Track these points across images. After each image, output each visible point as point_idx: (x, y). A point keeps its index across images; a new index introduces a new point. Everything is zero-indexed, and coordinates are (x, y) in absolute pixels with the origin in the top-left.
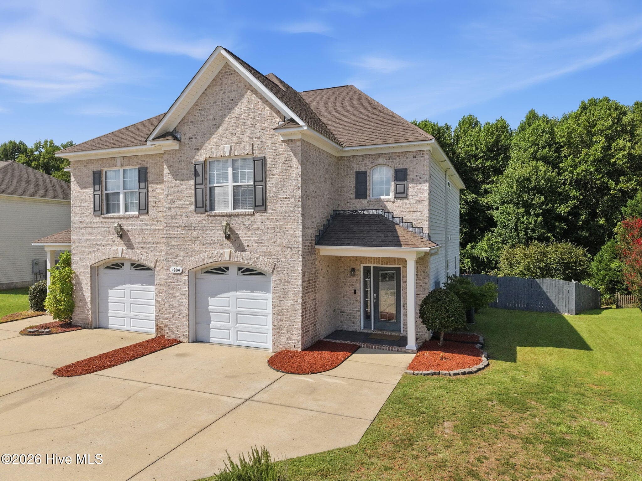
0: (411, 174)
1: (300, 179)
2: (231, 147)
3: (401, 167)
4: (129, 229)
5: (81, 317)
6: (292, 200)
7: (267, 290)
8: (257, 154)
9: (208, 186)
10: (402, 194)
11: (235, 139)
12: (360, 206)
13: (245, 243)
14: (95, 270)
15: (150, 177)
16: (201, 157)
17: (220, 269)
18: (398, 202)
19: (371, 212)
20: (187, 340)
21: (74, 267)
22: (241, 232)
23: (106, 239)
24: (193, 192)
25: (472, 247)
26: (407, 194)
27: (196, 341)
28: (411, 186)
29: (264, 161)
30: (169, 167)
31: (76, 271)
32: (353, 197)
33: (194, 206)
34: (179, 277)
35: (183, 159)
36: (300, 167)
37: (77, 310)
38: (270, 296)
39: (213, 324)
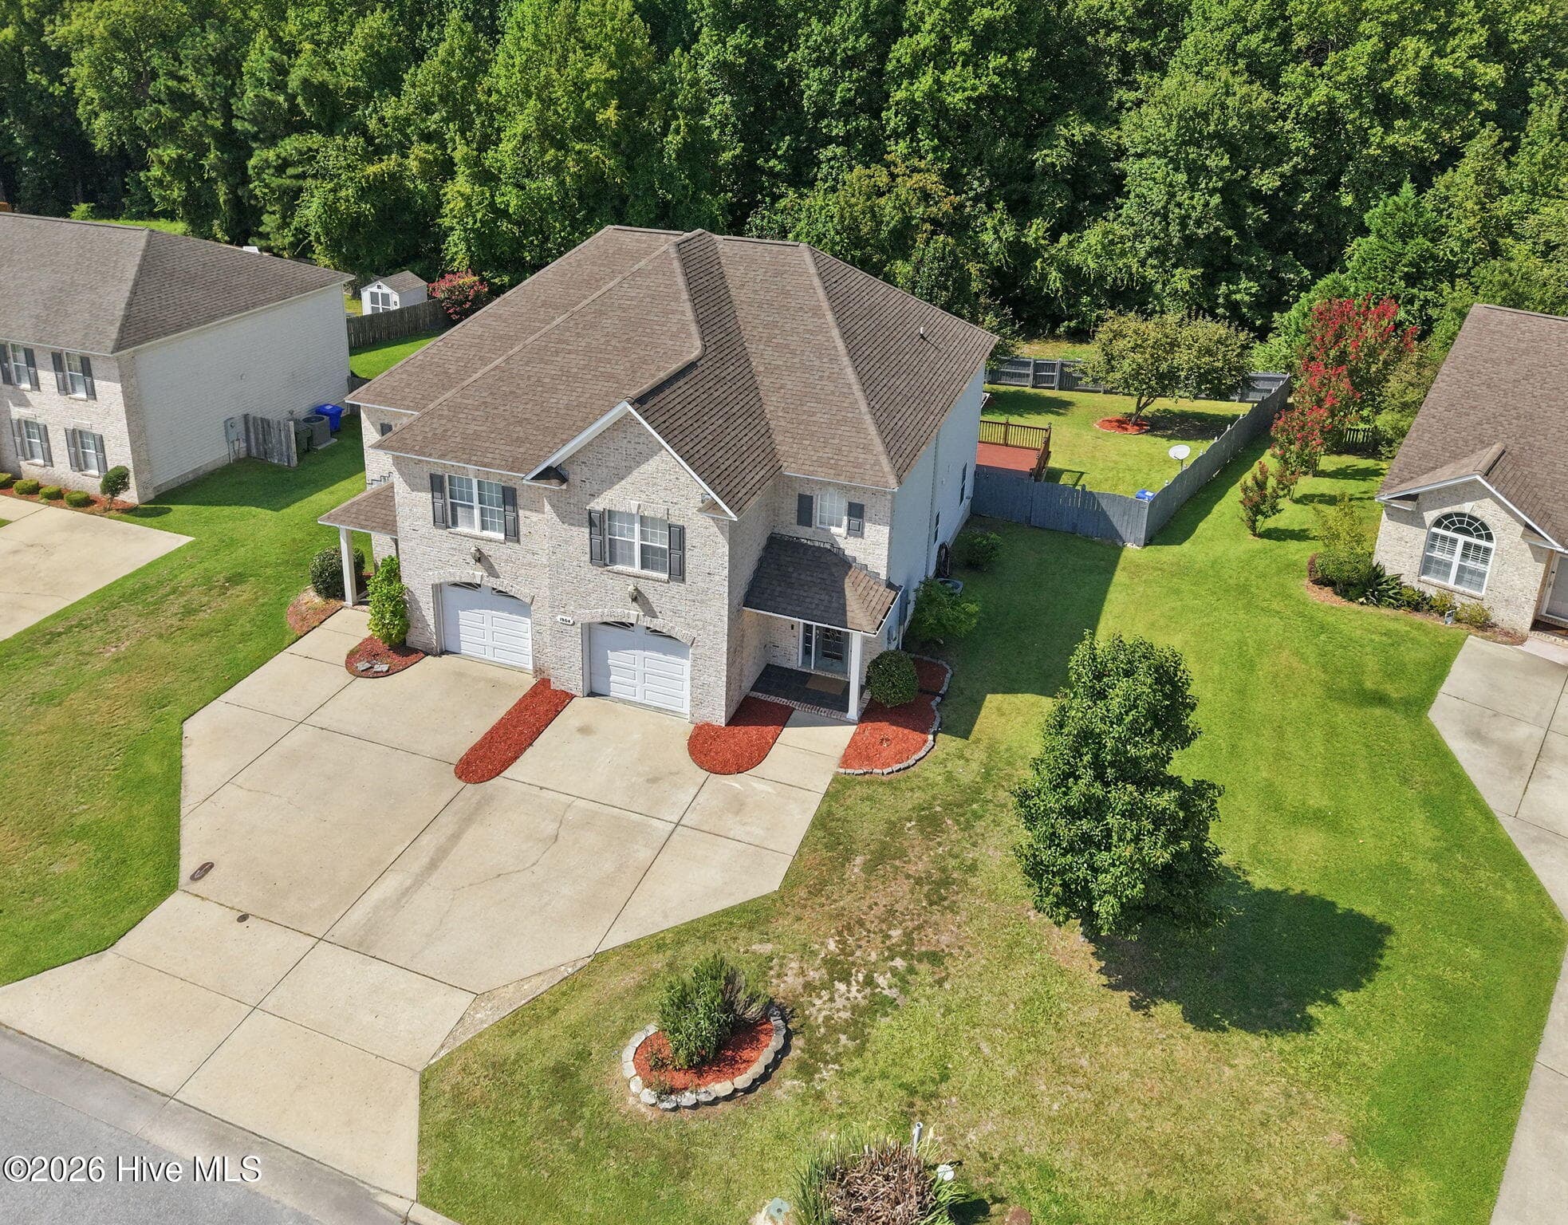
0: (868, 513)
1: (727, 558)
2: (639, 506)
3: (856, 501)
4: (490, 553)
5: (423, 639)
6: (717, 578)
7: (685, 657)
8: (673, 520)
9: (608, 537)
10: (856, 531)
11: (644, 497)
12: (803, 533)
13: (657, 610)
14: (438, 589)
15: (520, 501)
16: (599, 505)
17: (622, 624)
18: (851, 539)
19: (817, 544)
20: (580, 694)
21: (405, 581)
22: (652, 598)
23: (455, 558)
24: (588, 542)
26: (863, 534)
27: (592, 694)
28: (867, 525)
29: (682, 530)
30: (553, 506)
31: (409, 586)
32: (795, 521)
33: (588, 556)
34: (569, 628)
35: (572, 501)
36: (727, 547)
37: (412, 630)
38: (687, 663)
39: (612, 678)
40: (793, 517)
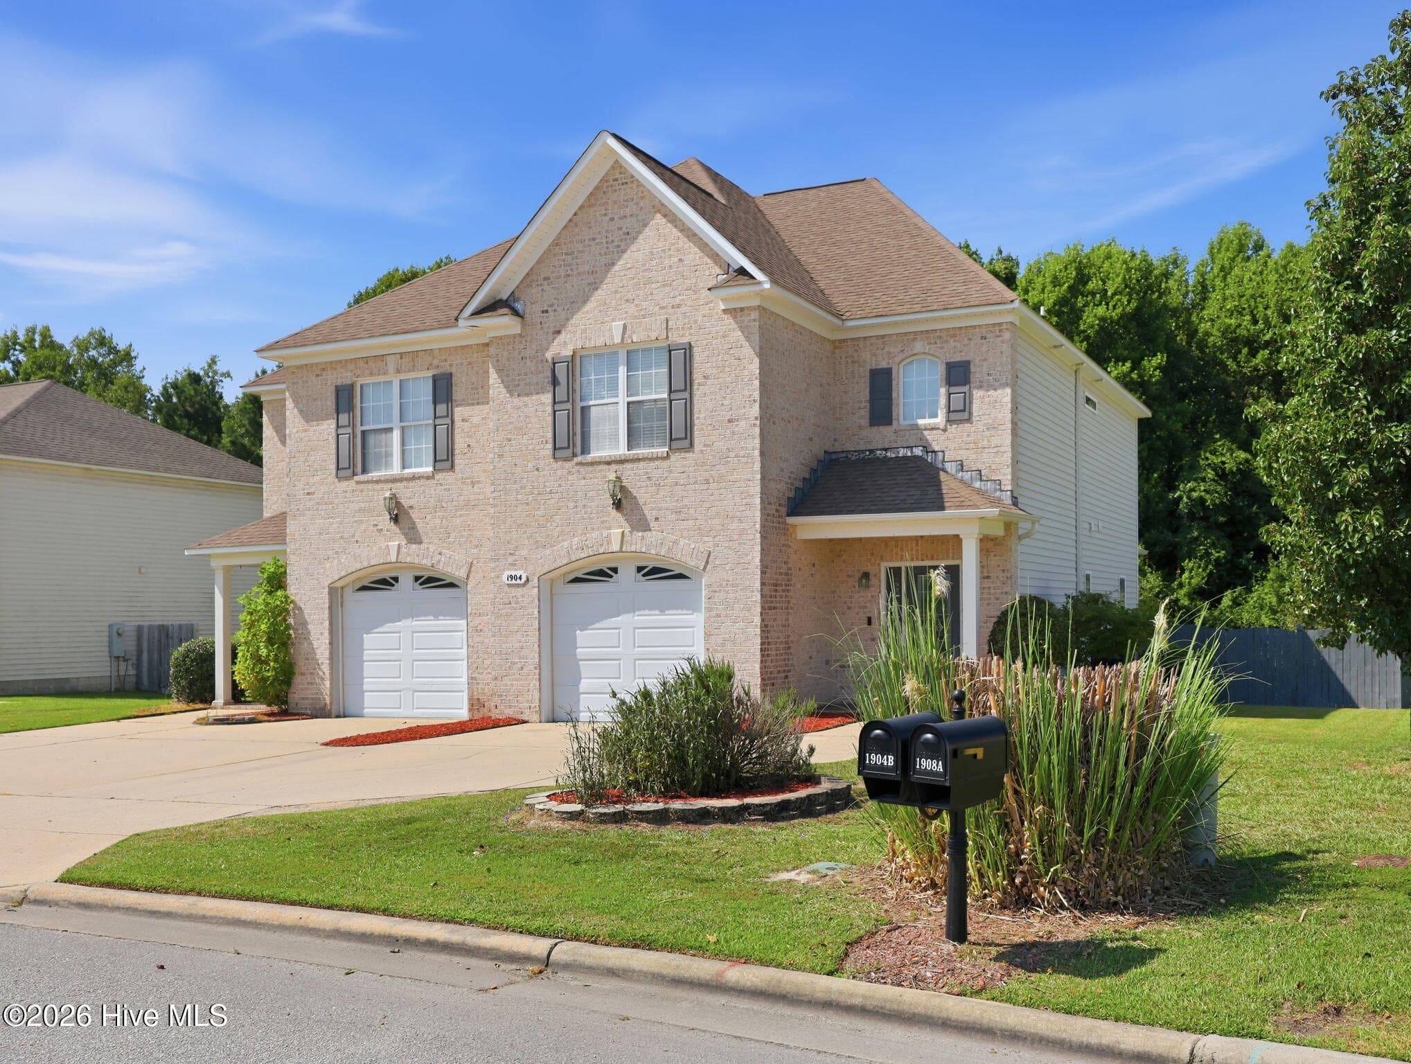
0: (977, 372)
1: (757, 383)
2: (625, 327)
3: (958, 358)
4: (412, 502)
5: (310, 694)
6: (742, 424)
7: (694, 609)
8: (677, 338)
9: (579, 405)
10: (960, 414)
11: (632, 309)
13: (650, 515)
14: (336, 594)
15: (458, 394)
16: (562, 347)
17: (601, 573)
18: (953, 429)
19: (902, 452)
20: (536, 717)
21: (293, 590)
22: (642, 493)
23: (364, 526)
24: (550, 419)
25: (1236, 603)
26: (970, 414)
27: (554, 721)
28: (977, 394)
29: (688, 350)
30: (499, 371)
31: (297, 599)
32: (865, 421)
33: (550, 446)
34: (520, 591)
35: (528, 353)
36: (757, 361)
37: (298, 681)
38: (699, 618)
39: (584, 684)
40: (862, 415)
